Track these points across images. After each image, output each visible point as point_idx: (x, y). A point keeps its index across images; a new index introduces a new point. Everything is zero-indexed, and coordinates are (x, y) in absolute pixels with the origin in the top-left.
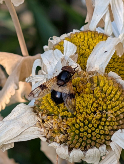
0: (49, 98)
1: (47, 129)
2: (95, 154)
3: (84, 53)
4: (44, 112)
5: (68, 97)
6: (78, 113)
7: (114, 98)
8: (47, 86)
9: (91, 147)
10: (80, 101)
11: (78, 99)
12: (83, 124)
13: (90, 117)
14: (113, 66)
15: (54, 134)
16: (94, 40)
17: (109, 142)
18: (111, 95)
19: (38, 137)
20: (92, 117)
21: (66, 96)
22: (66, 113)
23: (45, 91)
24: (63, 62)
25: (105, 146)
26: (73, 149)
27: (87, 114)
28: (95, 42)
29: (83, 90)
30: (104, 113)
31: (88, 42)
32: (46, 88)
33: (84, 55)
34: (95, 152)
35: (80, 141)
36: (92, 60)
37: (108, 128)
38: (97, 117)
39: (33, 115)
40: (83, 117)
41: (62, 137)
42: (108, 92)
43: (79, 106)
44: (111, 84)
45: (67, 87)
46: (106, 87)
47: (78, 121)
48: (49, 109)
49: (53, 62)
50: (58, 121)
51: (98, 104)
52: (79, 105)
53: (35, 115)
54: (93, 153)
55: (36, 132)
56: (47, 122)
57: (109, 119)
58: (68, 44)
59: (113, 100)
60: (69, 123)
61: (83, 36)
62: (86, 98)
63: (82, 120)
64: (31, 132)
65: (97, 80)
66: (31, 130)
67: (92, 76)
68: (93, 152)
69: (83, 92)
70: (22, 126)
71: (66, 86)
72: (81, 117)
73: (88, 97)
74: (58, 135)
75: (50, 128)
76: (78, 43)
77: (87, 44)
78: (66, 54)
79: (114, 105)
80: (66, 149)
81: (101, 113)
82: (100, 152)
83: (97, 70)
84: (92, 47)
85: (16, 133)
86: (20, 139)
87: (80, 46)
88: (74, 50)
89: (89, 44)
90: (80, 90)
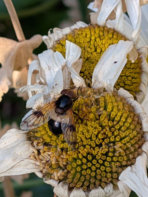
0: (47, 124)
1: (44, 162)
2: (99, 196)
3: (90, 57)
4: (40, 141)
5: (68, 129)
6: (80, 147)
7: (123, 127)
8: (44, 113)
9: (95, 186)
10: (83, 130)
11: (81, 128)
12: (85, 160)
13: (94, 152)
14: (125, 74)
15: (51, 169)
16: (102, 40)
17: (117, 180)
18: (120, 123)
19: (33, 172)
20: (97, 151)
21: (65, 128)
22: (66, 145)
23: (41, 119)
24: (64, 70)
25: (111, 185)
26: (74, 189)
27: (91, 148)
28: (104, 43)
29: (87, 115)
30: (111, 146)
31: (94, 43)
32: (43, 115)
33: (90, 59)
34: (99, 193)
35: (82, 179)
36: (99, 72)
37: (116, 164)
38: (102, 152)
39: (27, 145)
40: (86, 152)
41: (61, 175)
42: (117, 119)
43: (82, 138)
44: (121, 107)
45: (67, 116)
46: (114, 112)
47: (81, 156)
48: (46, 139)
49: (53, 68)
50: (56, 155)
51: (104, 135)
52: (82, 136)
53: (29, 145)
54: (97, 195)
55: (31, 166)
56: (43, 153)
57: (117, 154)
58: (71, 46)
59: (122, 130)
60: (69, 158)
61: (90, 34)
62: (91, 127)
63: (85, 155)
64: (25, 165)
65: (104, 102)
66: (24, 164)
67: (98, 97)
68: (97, 193)
69: (87, 118)
70: (13, 158)
71: (66, 114)
72: (84, 151)
73: (93, 125)
74: (56, 171)
75: (47, 161)
76: (83, 44)
77: (94, 46)
78: (68, 58)
79: (123, 136)
80: (66, 189)
81: (108, 146)
82: (106, 193)
83: (105, 86)
84: (100, 50)
85: (7, 166)
86: (11, 172)
87: (86, 49)
88: (78, 54)
89: (96, 46)
90: (83, 116)
